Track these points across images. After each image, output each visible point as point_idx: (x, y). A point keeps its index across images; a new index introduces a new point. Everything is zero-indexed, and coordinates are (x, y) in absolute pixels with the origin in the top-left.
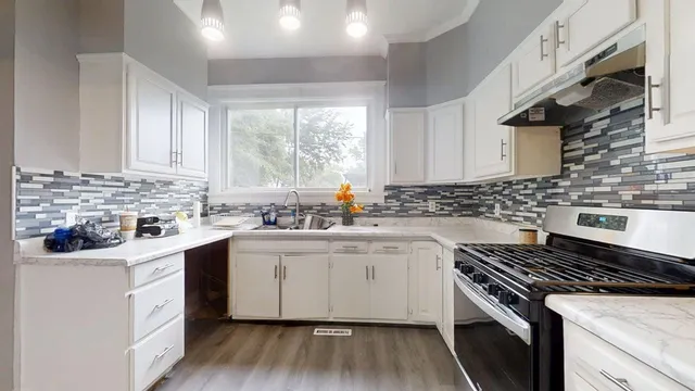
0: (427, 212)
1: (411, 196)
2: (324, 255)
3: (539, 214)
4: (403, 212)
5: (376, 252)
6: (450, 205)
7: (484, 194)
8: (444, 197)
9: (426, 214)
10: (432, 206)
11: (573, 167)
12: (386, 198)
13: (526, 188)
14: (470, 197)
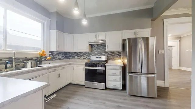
0: (59, 58)
1: (56, 55)
2: (46, 75)
3: (87, 57)
4: (54, 59)
5: (60, 69)
6: (63, 56)
7: (72, 54)
8: (62, 55)
9: (59, 59)
10: (60, 57)
11: (92, 51)
12: (50, 55)
13: (84, 53)
14: (67, 55)
